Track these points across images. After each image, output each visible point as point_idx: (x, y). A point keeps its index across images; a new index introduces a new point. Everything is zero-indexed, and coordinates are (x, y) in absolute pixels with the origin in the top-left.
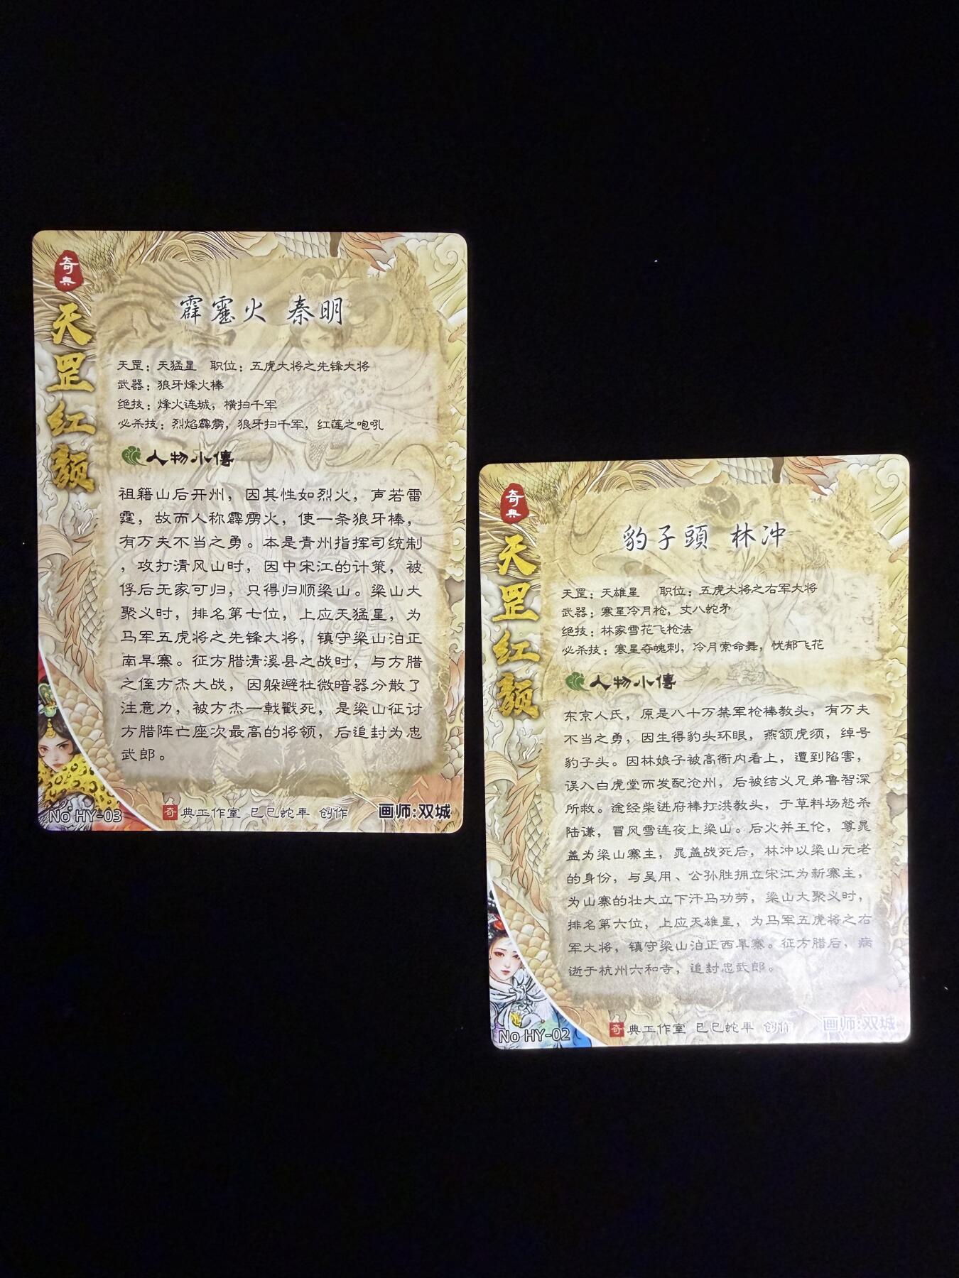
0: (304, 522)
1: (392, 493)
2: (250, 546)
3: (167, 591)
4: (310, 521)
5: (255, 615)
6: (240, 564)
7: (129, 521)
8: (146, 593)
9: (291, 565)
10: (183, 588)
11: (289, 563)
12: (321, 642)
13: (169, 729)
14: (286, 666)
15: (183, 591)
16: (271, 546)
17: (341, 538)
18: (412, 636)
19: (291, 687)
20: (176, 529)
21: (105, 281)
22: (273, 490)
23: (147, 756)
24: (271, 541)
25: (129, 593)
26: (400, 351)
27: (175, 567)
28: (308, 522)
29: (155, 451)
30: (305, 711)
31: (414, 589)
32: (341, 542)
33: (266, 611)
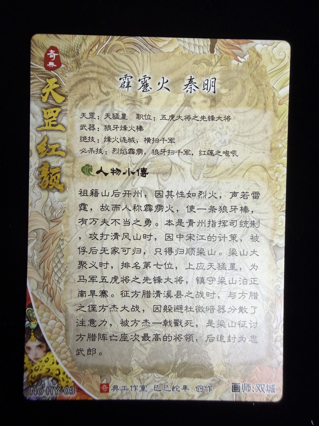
0: (189, 211)
1: (242, 194)
2: (157, 225)
3: (106, 252)
4: (193, 210)
5: (159, 267)
6: (150, 235)
7: (85, 209)
8: (94, 253)
9: (181, 236)
10: (116, 250)
11: (180, 235)
12: (198, 283)
13: (105, 336)
14: (177, 297)
15: (116, 252)
16: (169, 225)
17: (211, 220)
18: (253, 280)
19: (180, 310)
20: (113, 214)
21: (74, 65)
22: (171, 191)
23: (92, 353)
24: (169, 222)
25: (83, 253)
26: (250, 110)
27: (111, 237)
28: (192, 210)
29: (101, 167)
30: (187, 325)
31: (254, 251)
32: (211, 223)
33: (165, 264)
